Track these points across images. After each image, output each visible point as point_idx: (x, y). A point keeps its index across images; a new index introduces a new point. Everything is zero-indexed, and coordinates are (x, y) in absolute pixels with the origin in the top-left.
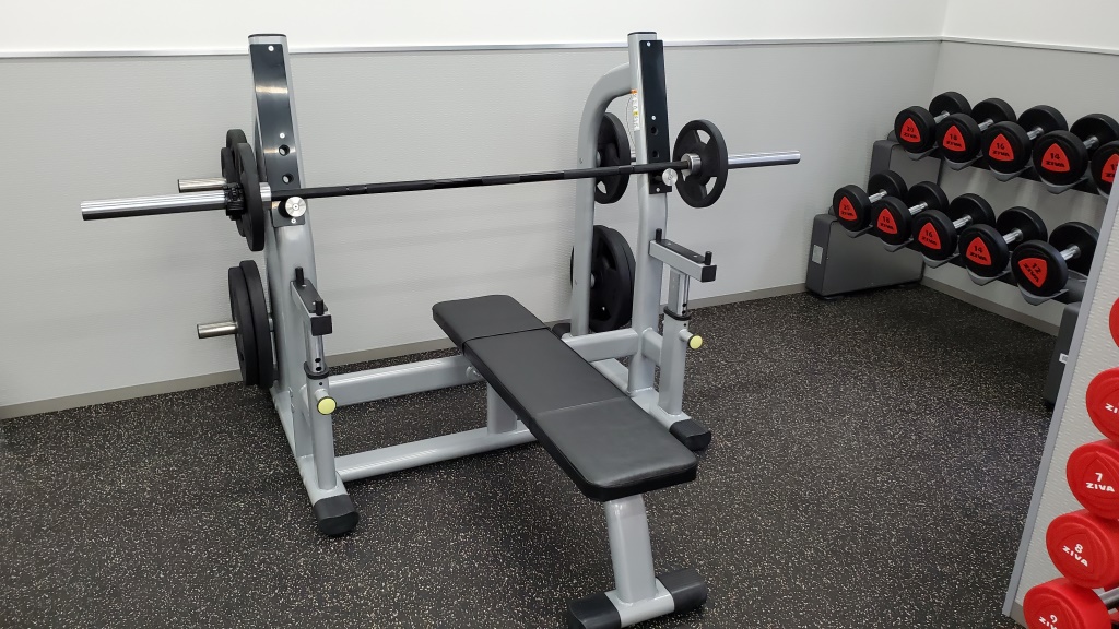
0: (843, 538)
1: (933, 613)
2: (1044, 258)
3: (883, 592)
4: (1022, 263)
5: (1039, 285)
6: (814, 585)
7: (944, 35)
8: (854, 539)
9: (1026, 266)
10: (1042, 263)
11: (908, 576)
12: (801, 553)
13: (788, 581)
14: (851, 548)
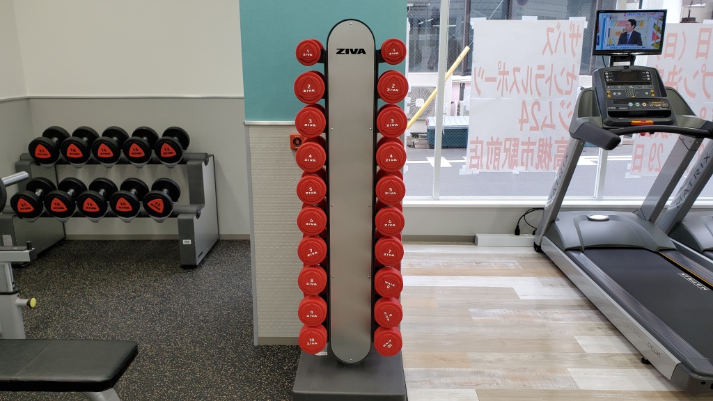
0: (173, 360)
1: (236, 362)
2: (160, 198)
3: (212, 368)
4: (149, 204)
5: (161, 212)
6: (186, 384)
7: (28, 95)
8: (178, 357)
9: (152, 205)
10: (160, 201)
11: (213, 356)
12: (166, 376)
13: (173, 389)
14: (181, 361)
